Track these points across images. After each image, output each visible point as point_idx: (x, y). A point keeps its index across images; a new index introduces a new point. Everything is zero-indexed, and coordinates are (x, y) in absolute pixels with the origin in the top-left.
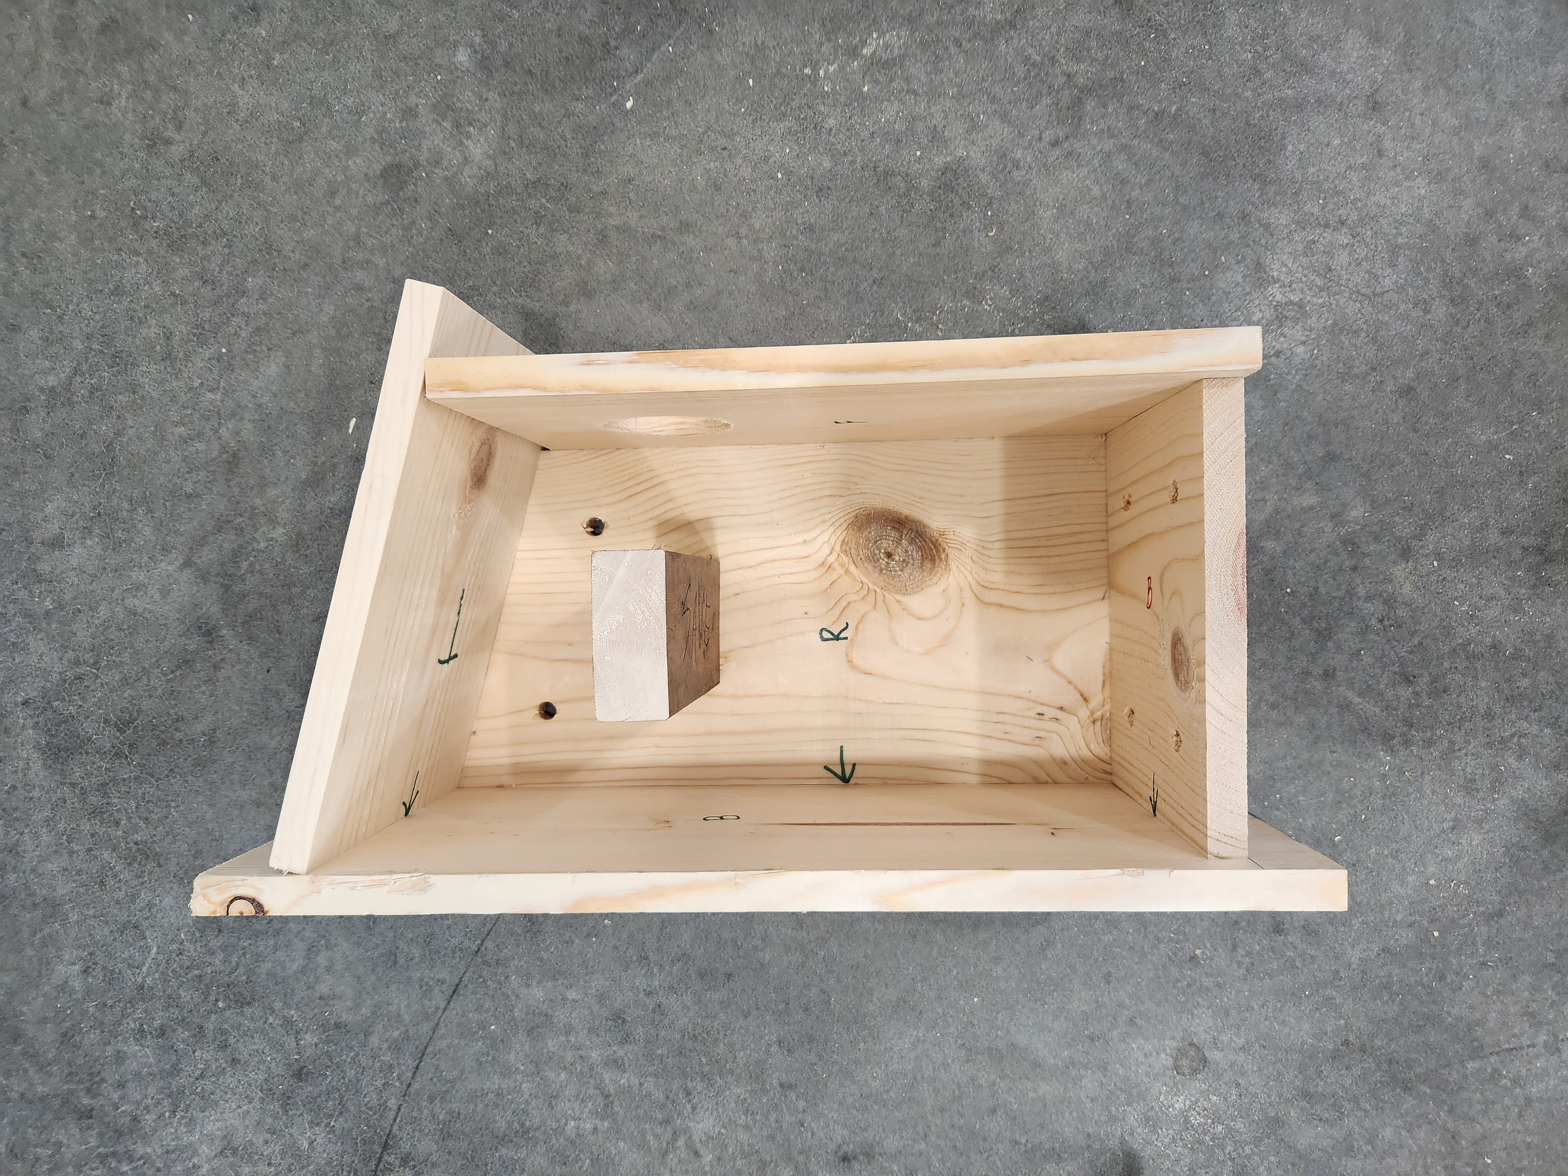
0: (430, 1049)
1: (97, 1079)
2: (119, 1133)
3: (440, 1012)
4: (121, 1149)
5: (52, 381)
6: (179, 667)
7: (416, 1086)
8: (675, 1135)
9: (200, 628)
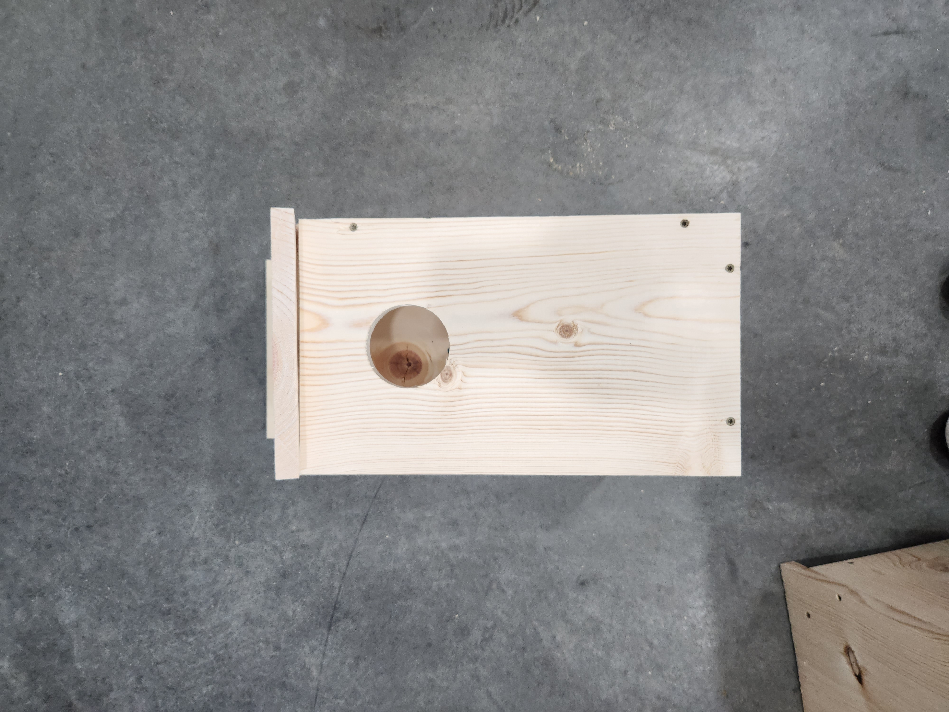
0: (354, 553)
1: (171, 592)
2: (186, 621)
3: (358, 531)
4: (187, 629)
5: (112, 215)
6: (196, 362)
7: (349, 573)
8: (491, 582)
9: (207, 340)
